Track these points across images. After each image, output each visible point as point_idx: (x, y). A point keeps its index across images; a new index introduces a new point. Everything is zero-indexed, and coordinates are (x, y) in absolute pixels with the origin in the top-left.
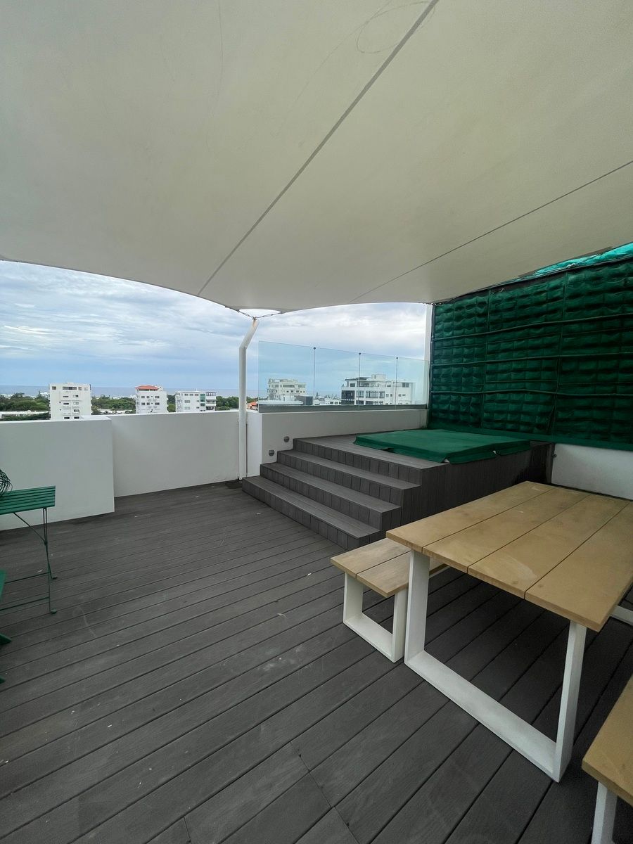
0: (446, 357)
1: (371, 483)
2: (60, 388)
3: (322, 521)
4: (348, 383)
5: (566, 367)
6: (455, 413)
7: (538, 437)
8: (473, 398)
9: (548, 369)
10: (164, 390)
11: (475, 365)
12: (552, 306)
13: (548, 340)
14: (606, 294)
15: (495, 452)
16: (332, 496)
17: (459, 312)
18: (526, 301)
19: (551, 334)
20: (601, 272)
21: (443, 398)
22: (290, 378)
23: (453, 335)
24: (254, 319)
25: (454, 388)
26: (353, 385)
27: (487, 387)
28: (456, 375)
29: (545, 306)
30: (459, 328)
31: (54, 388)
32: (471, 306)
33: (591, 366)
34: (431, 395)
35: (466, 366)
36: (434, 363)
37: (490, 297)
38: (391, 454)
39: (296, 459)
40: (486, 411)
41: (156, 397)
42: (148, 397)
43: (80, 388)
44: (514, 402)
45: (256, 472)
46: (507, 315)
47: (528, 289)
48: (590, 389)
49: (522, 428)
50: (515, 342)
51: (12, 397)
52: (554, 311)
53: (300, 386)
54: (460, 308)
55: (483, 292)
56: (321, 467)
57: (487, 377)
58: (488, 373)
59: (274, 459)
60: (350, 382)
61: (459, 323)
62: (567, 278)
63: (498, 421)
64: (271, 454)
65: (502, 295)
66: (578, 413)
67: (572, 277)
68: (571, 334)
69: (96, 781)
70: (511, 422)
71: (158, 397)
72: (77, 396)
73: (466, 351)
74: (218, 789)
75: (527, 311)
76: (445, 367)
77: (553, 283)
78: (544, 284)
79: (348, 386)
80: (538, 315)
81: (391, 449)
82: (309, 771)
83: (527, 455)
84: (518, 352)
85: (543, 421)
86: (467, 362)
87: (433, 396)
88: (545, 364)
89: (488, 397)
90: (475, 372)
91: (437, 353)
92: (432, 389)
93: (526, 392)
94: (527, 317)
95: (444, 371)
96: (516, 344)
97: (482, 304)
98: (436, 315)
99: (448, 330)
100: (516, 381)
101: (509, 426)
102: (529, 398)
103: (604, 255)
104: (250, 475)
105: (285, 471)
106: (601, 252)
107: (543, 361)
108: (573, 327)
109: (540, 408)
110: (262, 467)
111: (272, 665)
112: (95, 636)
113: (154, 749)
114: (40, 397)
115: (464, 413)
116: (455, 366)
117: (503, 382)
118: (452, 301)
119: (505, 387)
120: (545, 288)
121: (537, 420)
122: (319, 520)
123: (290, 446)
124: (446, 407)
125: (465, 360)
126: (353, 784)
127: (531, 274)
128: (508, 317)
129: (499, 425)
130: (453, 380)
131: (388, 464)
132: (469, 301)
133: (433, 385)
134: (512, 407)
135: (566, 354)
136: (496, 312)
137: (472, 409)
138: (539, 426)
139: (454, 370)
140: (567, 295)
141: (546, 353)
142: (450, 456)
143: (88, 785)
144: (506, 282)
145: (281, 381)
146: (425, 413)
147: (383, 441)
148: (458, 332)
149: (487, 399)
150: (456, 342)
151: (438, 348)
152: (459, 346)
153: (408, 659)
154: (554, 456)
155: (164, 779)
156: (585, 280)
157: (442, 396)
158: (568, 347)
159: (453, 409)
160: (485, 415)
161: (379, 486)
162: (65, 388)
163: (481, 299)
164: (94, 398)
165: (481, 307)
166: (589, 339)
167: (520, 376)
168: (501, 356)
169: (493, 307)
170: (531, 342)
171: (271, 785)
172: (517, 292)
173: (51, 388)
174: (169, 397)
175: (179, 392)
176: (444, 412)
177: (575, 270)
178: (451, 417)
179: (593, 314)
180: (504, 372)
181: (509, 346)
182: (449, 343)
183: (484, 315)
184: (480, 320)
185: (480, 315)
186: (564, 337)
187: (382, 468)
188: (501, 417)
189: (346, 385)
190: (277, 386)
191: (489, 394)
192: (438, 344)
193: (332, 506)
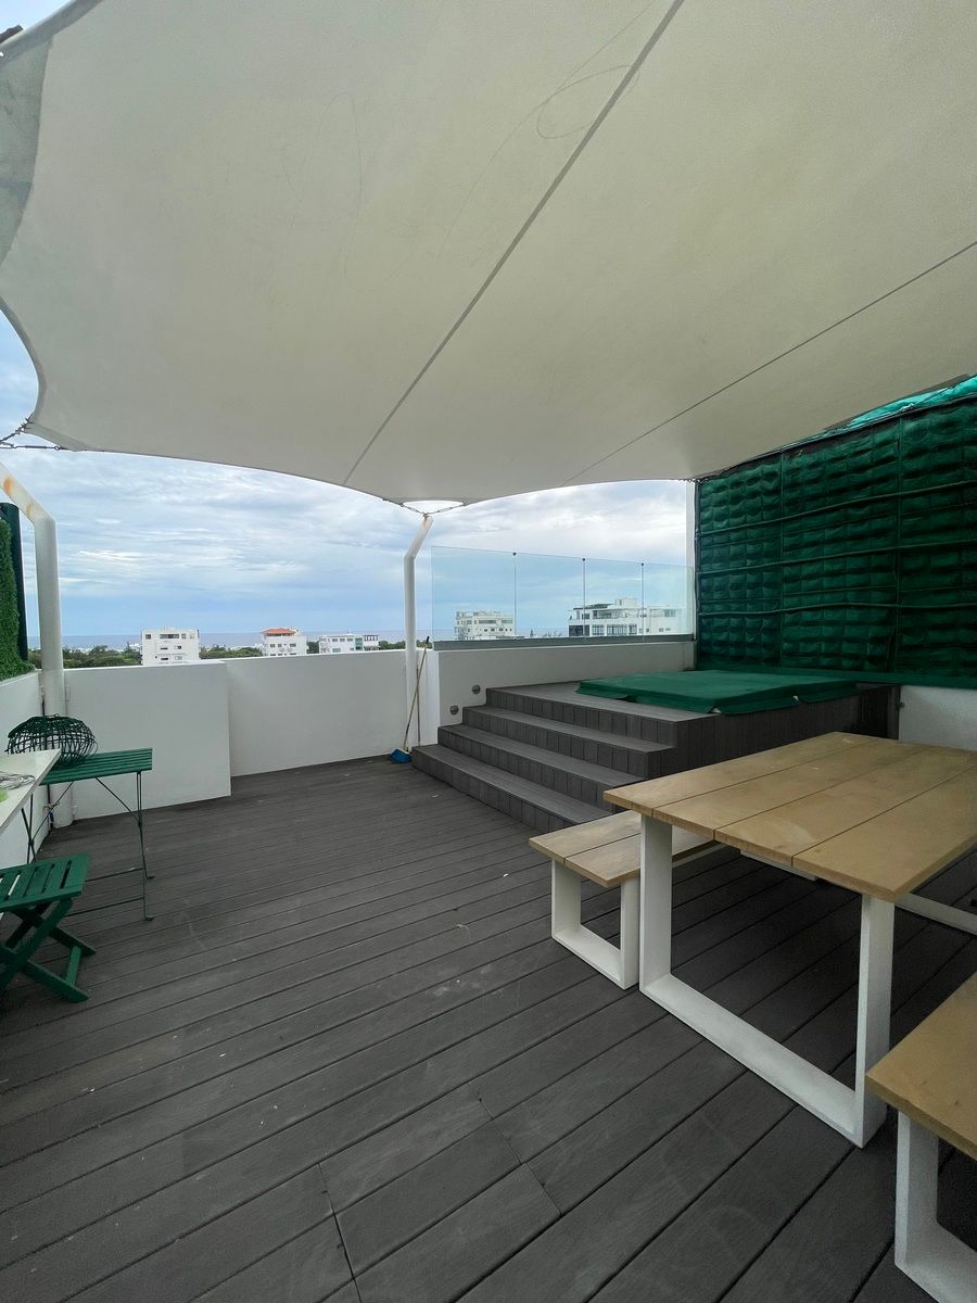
0: (720, 559)
1: (600, 745)
2: (156, 637)
3: (526, 802)
4: (578, 613)
5: (912, 564)
6: (739, 644)
7: (872, 677)
8: (764, 620)
9: (881, 569)
10: (303, 634)
11: (766, 569)
12: (882, 470)
13: (878, 524)
14: (967, 447)
15: (796, 697)
16: (542, 766)
17: (738, 490)
18: (840, 466)
19: (883, 515)
20: (956, 414)
21: (718, 622)
22: (489, 609)
23: (728, 525)
24: (426, 516)
25: (734, 606)
26: (587, 617)
27: (787, 602)
28: (736, 586)
29: (870, 471)
30: (737, 514)
31: (149, 637)
32: (754, 480)
33: (950, 560)
34: (700, 619)
35: (750, 571)
36: (701, 570)
37: (784, 464)
38: (630, 704)
39: (490, 717)
40: (786, 640)
41: (291, 645)
42: (280, 645)
43: (184, 636)
44: (831, 623)
45: (432, 739)
46: (810, 490)
47: (842, 448)
48: (951, 597)
49: (846, 663)
50: (826, 531)
51: (92, 652)
52: (883, 480)
53: (504, 622)
54: (737, 484)
55: (773, 457)
56: (527, 726)
57: (785, 587)
58: (786, 580)
59: (458, 719)
60: (582, 612)
61: (737, 507)
62: (903, 427)
63: (806, 655)
64: (454, 711)
65: (801, 460)
66: (934, 636)
67: (910, 425)
68: (913, 512)
69: (206, 1117)
70: (827, 655)
71: (294, 645)
72: (180, 647)
73: (750, 548)
74: (365, 1133)
75: (843, 482)
76: (717, 575)
77: (880, 437)
78: (867, 439)
79: (578, 618)
80: (861, 486)
81: (631, 697)
82: (492, 1119)
83: (854, 701)
84: (832, 545)
85: (879, 651)
86: (752, 565)
87: (703, 621)
88: (876, 561)
89: (788, 618)
90: (765, 580)
91: (705, 554)
92: (700, 609)
93: (849, 607)
94: (842, 491)
95: (717, 581)
96: (829, 533)
97: (771, 476)
98: (701, 497)
99: (720, 518)
100: (831, 590)
101: (825, 661)
102: (853, 615)
103: (958, 389)
104: (423, 743)
105: (474, 735)
106: (953, 384)
107: (873, 557)
108: (919, 502)
109: (873, 631)
110: (440, 730)
111: (445, 989)
112: (204, 949)
113: (281, 1084)
114: (129, 650)
115: (752, 645)
116: (734, 573)
117: (811, 592)
118: (724, 474)
119: (815, 600)
120: (868, 445)
121: (869, 649)
122: (522, 801)
123: (481, 699)
124: (723, 637)
125: (749, 562)
126: (554, 1137)
127: (844, 424)
128: (811, 493)
129: (808, 660)
130: (732, 594)
131: (625, 717)
132: (750, 473)
133: (701, 604)
134: (827, 631)
135: (907, 545)
136: (794, 485)
137: (764, 638)
138: (872, 659)
139: (734, 579)
140: (904, 452)
141: (879, 544)
142: (721, 703)
143: (195, 1121)
144: (806, 439)
145: (476, 614)
146: (690, 647)
147: (621, 686)
148: (736, 520)
149: (786, 621)
150: (733, 536)
151: (707, 547)
152: (738, 541)
153: (645, 984)
154: (899, 706)
155: (293, 1119)
156: (932, 429)
157: (716, 619)
158: (912, 533)
159: (734, 639)
160: (786, 645)
161: (613, 750)
162: (163, 636)
163: (768, 468)
164: (203, 649)
165: (770, 480)
166: (943, 519)
167: (836, 582)
168: (806, 554)
169: (788, 479)
170: (851, 529)
171: (438, 1133)
172: (825, 454)
173: (144, 637)
174: (310, 644)
175: (325, 636)
176: (721, 644)
177: (915, 413)
178: (732, 651)
179: (945, 480)
180: (810, 577)
181: (817, 536)
182: (723, 538)
183: (776, 491)
184: (768, 500)
185: (768, 493)
186: (904, 517)
187: (618, 723)
188: (812, 647)
189: (574, 617)
190: (470, 622)
191: (790, 612)
192: (706, 541)
193: (542, 782)
